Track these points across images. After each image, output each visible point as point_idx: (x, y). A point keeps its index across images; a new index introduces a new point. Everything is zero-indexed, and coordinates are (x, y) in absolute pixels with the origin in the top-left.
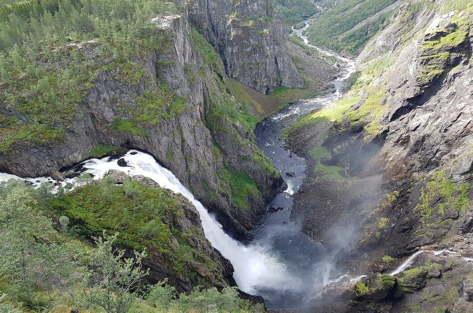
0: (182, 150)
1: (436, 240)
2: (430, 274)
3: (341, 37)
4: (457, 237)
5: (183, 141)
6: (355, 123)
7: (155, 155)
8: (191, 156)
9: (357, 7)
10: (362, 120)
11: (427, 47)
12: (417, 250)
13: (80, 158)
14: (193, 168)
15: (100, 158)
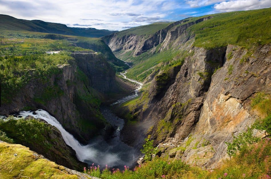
0: (62, 111)
1: (163, 141)
2: (161, 151)
3: (138, 76)
4: (169, 139)
5: (62, 107)
6: (140, 105)
7: (49, 111)
8: (65, 113)
9: (143, 67)
10: (142, 103)
11: (158, 80)
12: (158, 144)
13: (18, 110)
14: (66, 117)
15: (27, 111)
